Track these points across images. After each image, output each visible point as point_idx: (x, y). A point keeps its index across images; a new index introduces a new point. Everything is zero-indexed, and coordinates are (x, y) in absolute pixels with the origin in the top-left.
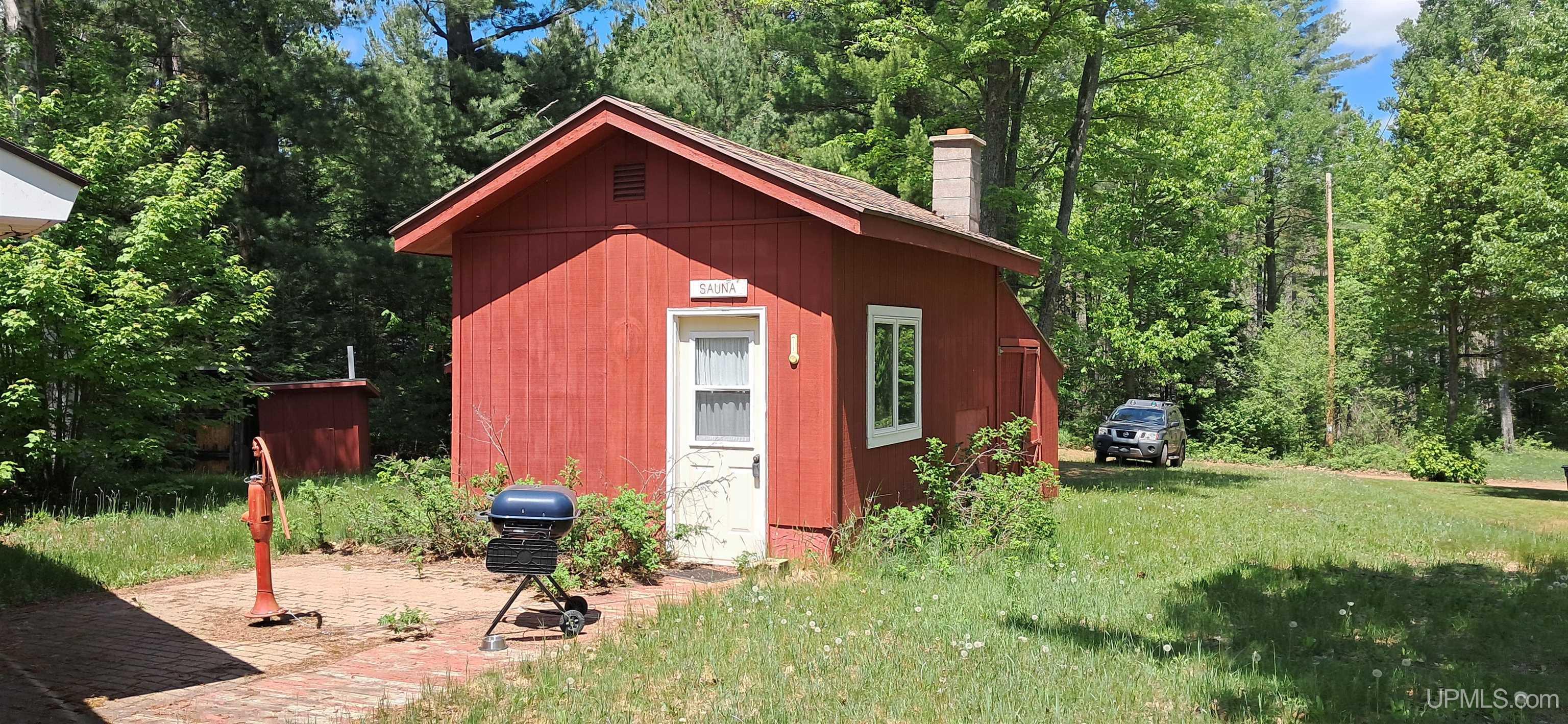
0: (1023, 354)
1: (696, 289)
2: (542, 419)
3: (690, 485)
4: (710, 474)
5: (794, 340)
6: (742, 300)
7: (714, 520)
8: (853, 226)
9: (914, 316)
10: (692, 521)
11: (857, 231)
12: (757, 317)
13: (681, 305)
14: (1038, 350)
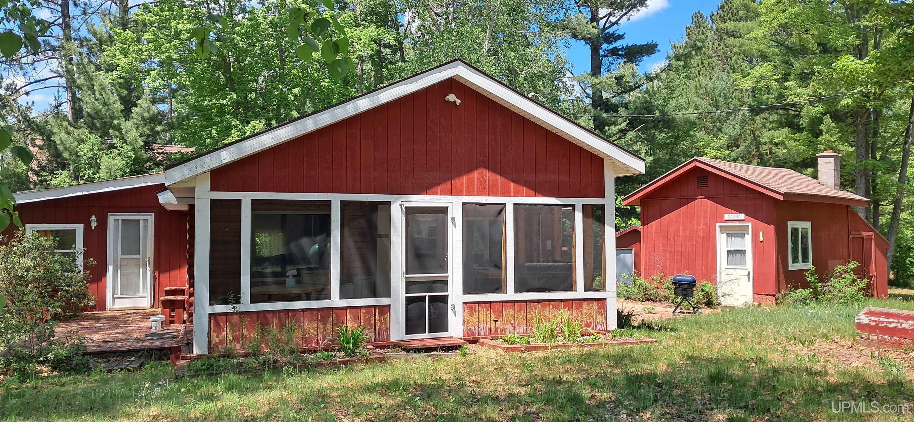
0: (863, 238)
1: (727, 217)
2: (673, 259)
3: (726, 281)
4: (732, 277)
5: (761, 233)
6: (743, 221)
7: (734, 292)
8: (781, 198)
9: (808, 225)
10: (726, 292)
11: (782, 199)
12: (748, 226)
13: (721, 222)
14: (873, 237)
